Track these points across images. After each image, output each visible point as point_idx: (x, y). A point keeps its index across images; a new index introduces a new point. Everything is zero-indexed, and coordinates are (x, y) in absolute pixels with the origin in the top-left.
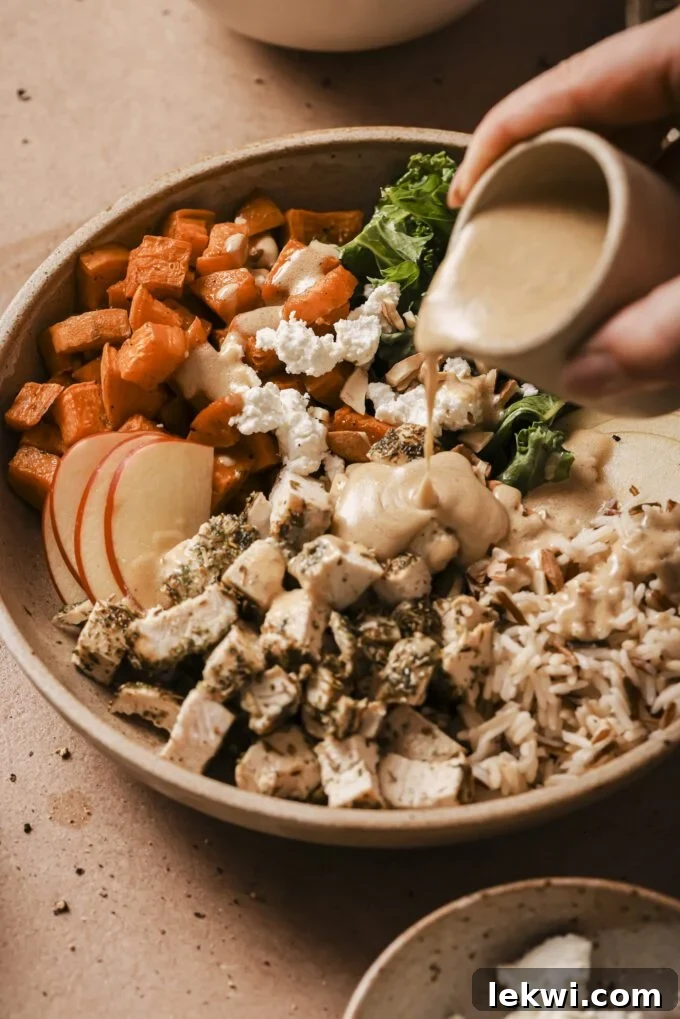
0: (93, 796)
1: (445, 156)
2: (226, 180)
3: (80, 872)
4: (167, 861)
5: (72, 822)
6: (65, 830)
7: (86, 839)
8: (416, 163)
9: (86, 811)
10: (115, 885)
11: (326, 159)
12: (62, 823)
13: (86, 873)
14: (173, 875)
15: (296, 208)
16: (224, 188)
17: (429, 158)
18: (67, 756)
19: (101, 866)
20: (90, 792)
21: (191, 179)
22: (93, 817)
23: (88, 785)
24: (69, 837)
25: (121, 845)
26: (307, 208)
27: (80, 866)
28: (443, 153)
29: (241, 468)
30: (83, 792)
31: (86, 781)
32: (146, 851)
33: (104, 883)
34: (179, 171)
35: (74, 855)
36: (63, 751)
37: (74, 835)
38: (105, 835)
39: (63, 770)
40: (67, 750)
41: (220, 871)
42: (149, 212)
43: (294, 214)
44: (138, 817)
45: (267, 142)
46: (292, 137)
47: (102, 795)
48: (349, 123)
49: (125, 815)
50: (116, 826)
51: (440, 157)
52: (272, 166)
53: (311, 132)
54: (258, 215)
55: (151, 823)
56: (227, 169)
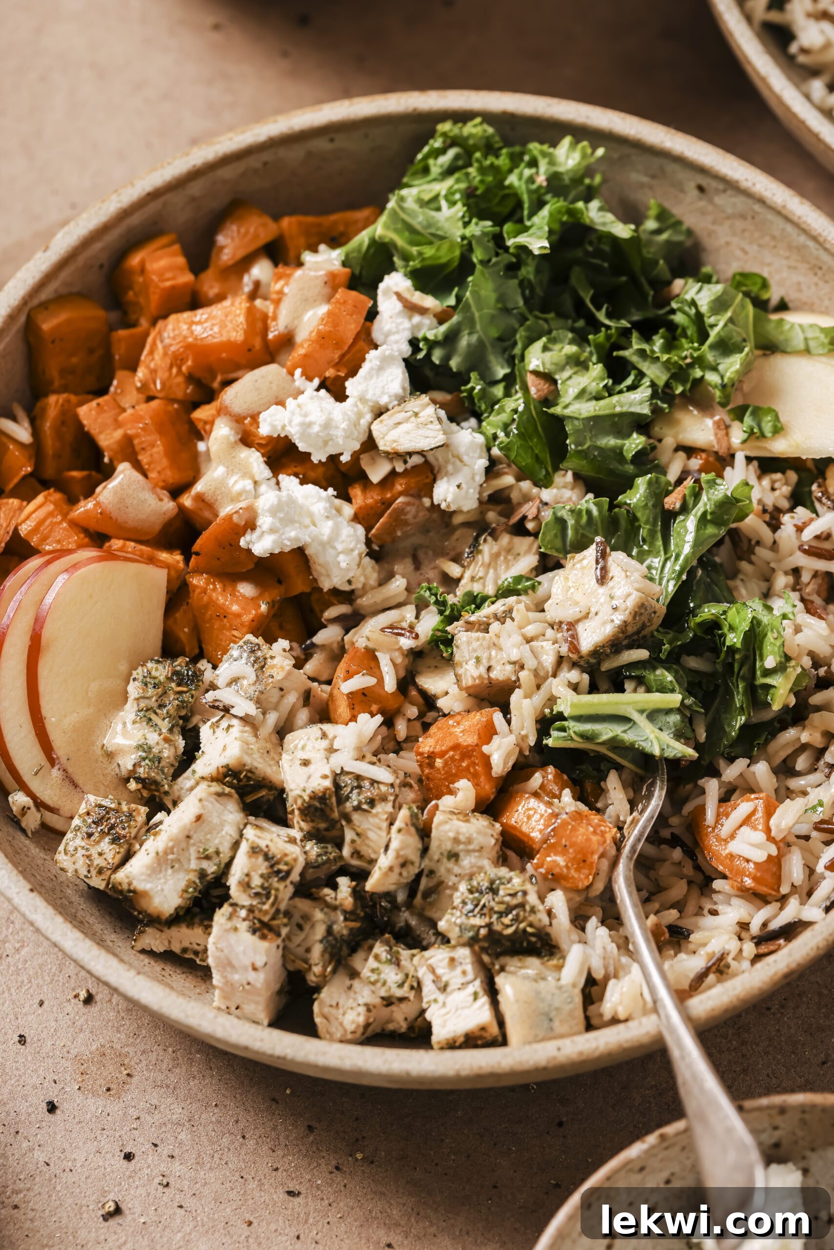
0: (131, 1050)
1: (481, 123)
2: (196, 188)
3: (129, 1157)
4: (241, 1125)
5: (108, 1090)
6: (100, 1102)
7: (131, 1111)
8: (444, 135)
9: (125, 1072)
10: (177, 1168)
11: (322, 144)
12: (94, 1093)
13: (136, 1158)
14: (251, 1143)
15: (291, 213)
16: (193, 199)
17: (461, 128)
18: (89, 1000)
19: (156, 1145)
20: (127, 1046)
21: (149, 194)
22: (135, 1080)
23: (123, 1036)
24: (109, 1110)
25: (178, 1112)
26: (306, 213)
27: (128, 1150)
28: (478, 120)
29: (268, 597)
30: (117, 1046)
31: (118, 1031)
32: (211, 1116)
33: (163, 1168)
34: (132, 185)
35: (117, 1135)
36: (83, 995)
37: (115, 1108)
38: (155, 1102)
39: (87, 1020)
40: (88, 991)
41: (310, 1128)
42: (98, 246)
43: (290, 224)
44: (194, 1069)
45: (244, 132)
46: (276, 121)
47: (142, 1047)
48: (347, 94)
49: (177, 1071)
50: (168, 1087)
51: (475, 126)
52: (254, 162)
53: (299, 112)
54: (243, 230)
55: (212, 1076)
56: (195, 175)
